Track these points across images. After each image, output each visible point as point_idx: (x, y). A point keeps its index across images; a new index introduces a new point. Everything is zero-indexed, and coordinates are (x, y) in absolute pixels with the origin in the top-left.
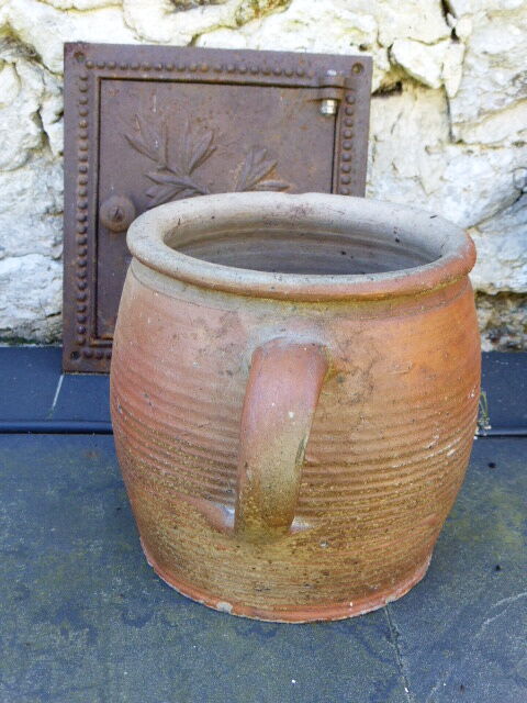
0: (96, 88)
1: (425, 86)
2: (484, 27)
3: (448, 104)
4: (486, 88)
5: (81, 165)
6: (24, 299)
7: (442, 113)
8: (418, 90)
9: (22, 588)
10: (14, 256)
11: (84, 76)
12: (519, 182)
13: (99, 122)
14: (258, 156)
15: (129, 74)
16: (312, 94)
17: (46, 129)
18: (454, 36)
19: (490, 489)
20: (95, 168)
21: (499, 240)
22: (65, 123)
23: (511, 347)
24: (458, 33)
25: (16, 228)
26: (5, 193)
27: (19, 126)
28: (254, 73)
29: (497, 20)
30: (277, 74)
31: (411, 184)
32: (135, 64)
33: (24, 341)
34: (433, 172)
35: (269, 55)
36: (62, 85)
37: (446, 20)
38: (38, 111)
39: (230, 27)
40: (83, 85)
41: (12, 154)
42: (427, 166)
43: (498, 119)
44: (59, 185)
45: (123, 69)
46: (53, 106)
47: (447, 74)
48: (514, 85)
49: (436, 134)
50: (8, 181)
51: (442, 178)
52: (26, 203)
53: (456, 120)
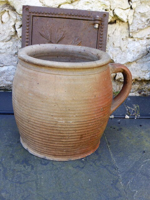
0: (32, 18)
1: (123, 22)
2: (139, 5)
3: (129, 27)
4: (139, 22)
5: (27, 40)
6: (8, 78)
7: (127, 29)
8: (120, 23)
9: (12, 155)
10: (6, 66)
11: (28, 15)
12: (148, 49)
13: (32, 28)
14: (76, 39)
15: (41, 15)
16: (92, 22)
17: (17, 30)
18: (131, 8)
19: (140, 132)
20: (31, 41)
21: (142, 65)
22: (22, 28)
23: (145, 95)
24: (132, 7)
25: (7, 58)
26: (4, 48)
27: (9, 29)
28: (76, 16)
29: (143, 4)
30: (82, 16)
31: (118, 49)
32: (42, 12)
33: (8, 90)
34: (124, 45)
35: (80, 11)
36: (22, 18)
37: (129, 3)
38: (14, 25)
39: (69, 3)
40: (28, 17)
41: (6, 37)
42: (123, 44)
43: (143, 31)
44: (20, 46)
45: (39, 13)
46: (18, 24)
47: (129, 18)
48: (147, 22)
49: (125, 35)
50: (5, 44)
51: (126, 47)
52: (10, 51)
53: (131, 31)
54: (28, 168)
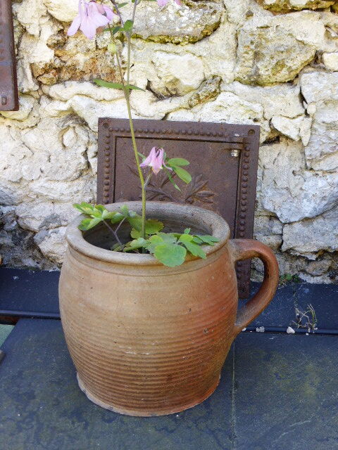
0: (114, 141)
1: (292, 140)
2: (322, 109)
3: (304, 149)
4: (324, 141)
5: (106, 181)
7: (301, 153)
8: (288, 141)
9: (57, 400)
11: (108, 135)
13: (116, 159)
14: (198, 178)
16: (226, 146)
17: (90, 160)
18: (307, 114)
20: (113, 182)
21: (335, 223)
22: (98, 158)
24: (308, 113)
26: (68, 192)
27: (76, 158)
28: (196, 135)
29: (330, 105)
30: (209, 135)
31: (284, 191)
34: (296, 185)
36: (98, 138)
37: (302, 105)
38: (86, 151)
39: (186, 108)
40: (107, 140)
41: (72, 172)
42: (294, 181)
43: (333, 157)
44: (95, 188)
45: (128, 132)
46: (93, 148)
47: (302, 134)
49: (299, 164)
50: (70, 186)
51: (301, 189)
52: (80, 197)
53: (308, 158)
54: (79, 426)
